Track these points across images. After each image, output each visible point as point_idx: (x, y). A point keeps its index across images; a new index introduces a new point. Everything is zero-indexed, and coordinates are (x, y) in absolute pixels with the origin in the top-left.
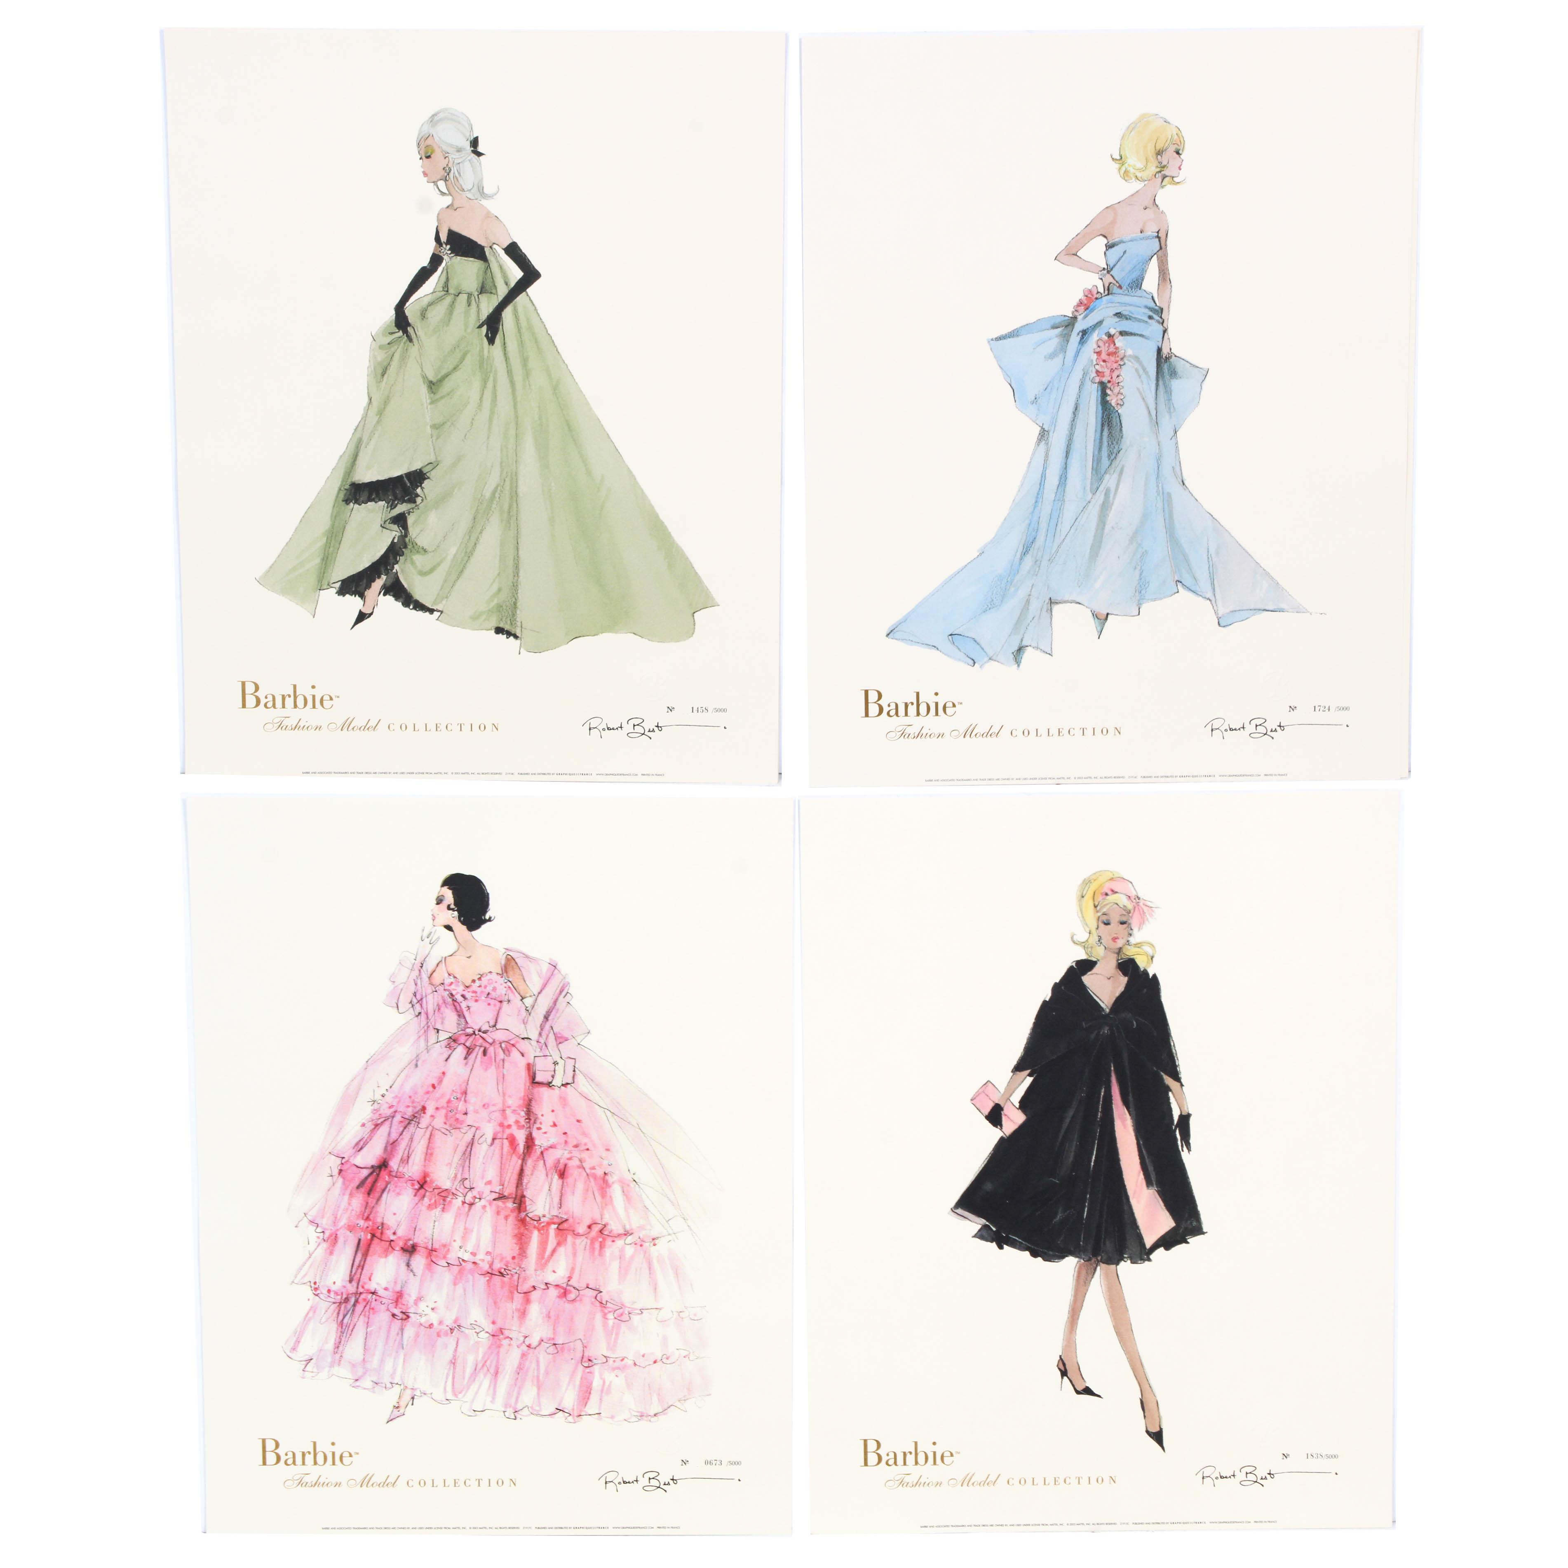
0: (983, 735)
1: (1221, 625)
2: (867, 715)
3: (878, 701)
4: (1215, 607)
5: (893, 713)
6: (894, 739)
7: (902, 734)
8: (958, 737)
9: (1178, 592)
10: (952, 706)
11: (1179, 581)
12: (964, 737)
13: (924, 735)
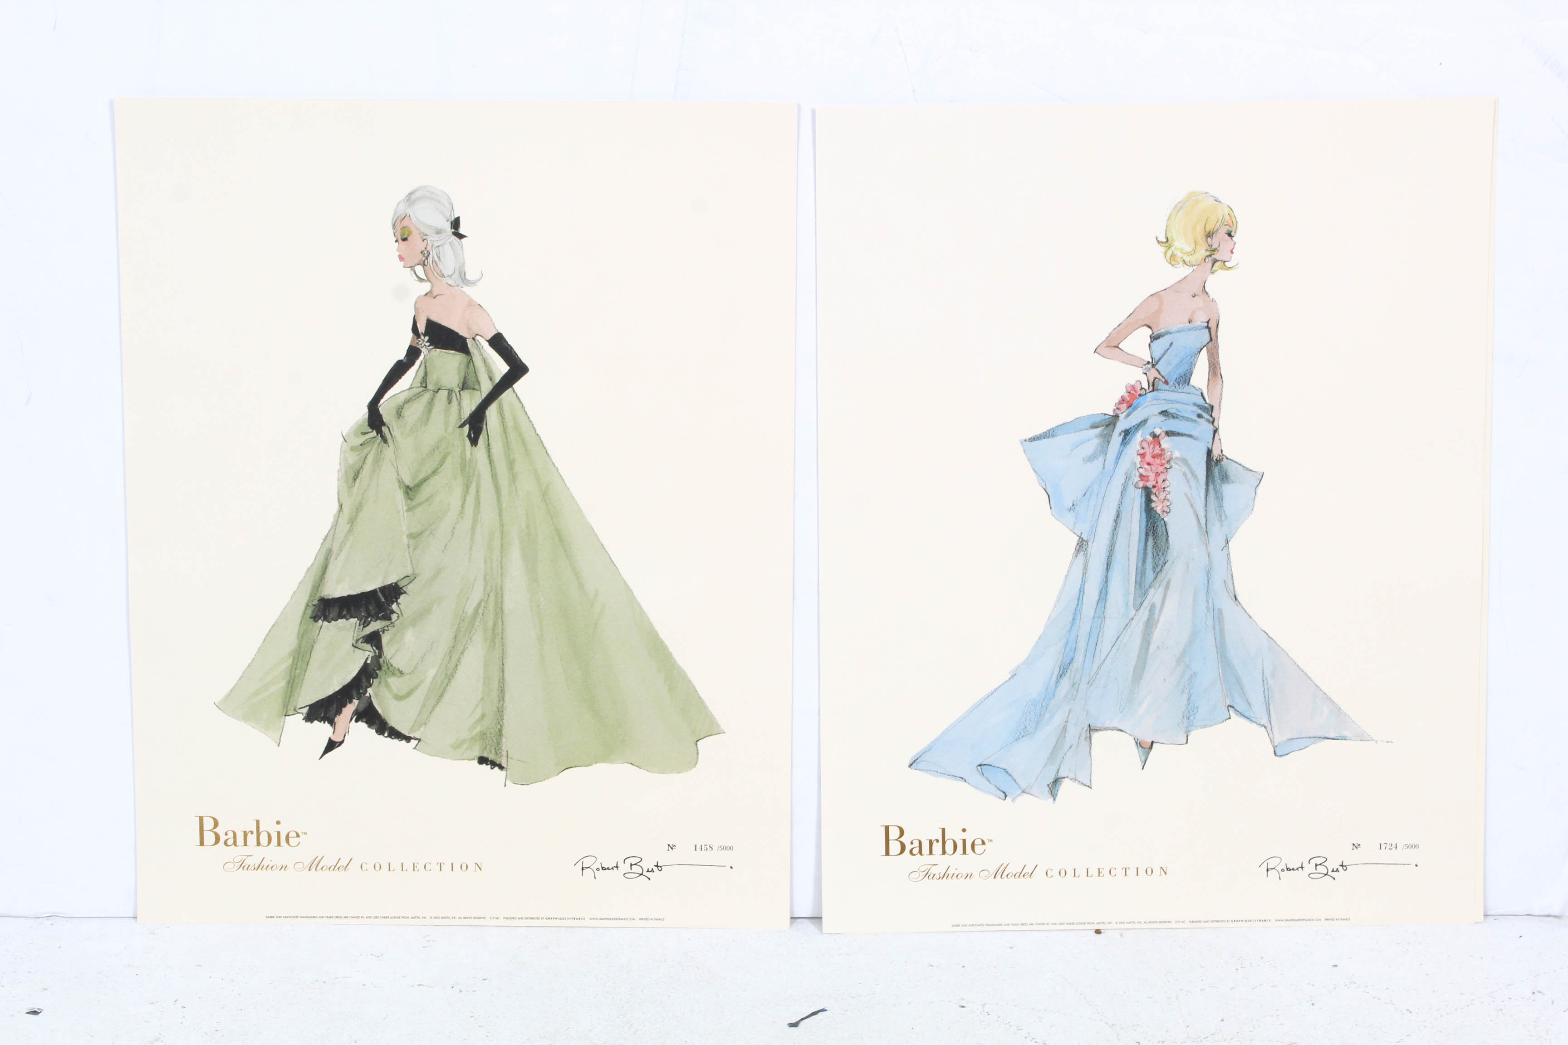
0: (1015, 875)
1: (1277, 754)
2: (887, 853)
3: (899, 838)
4: (1271, 735)
5: (916, 851)
6: (916, 880)
7: (926, 874)
8: (988, 877)
9: (1230, 718)
10: (981, 843)
11: (1231, 706)
12: (995, 878)
13: (951, 875)
